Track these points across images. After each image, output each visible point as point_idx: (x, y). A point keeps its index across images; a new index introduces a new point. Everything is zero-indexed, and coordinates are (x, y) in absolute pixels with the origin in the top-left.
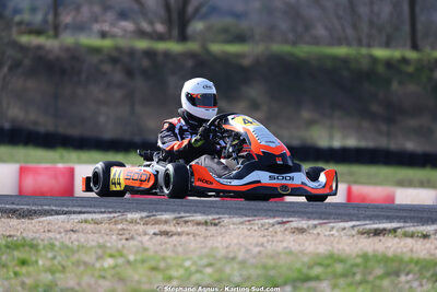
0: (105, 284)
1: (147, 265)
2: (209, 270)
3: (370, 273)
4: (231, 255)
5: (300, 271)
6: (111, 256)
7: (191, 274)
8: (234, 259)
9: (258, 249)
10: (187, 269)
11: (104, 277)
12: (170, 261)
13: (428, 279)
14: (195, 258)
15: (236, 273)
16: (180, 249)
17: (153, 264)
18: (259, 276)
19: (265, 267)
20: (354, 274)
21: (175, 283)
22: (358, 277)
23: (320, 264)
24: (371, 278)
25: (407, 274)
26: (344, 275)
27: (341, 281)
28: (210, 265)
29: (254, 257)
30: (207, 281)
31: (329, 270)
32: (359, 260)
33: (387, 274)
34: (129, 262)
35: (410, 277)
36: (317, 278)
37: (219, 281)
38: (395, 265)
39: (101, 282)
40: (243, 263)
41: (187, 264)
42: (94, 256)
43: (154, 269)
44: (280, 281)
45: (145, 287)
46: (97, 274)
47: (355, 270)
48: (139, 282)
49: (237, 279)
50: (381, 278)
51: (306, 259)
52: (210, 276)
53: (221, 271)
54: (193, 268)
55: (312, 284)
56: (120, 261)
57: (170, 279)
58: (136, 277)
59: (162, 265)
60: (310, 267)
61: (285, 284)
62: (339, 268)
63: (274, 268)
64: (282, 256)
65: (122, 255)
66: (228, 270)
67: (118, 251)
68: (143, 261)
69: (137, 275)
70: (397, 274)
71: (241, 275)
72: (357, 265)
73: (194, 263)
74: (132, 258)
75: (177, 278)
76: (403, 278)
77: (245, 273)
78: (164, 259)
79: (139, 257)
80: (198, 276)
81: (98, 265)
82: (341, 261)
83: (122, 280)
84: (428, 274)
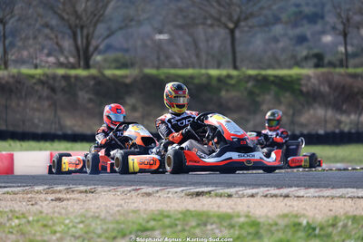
0: (13, 237)
1: (40, 224)
2: (81, 226)
3: (187, 225)
4: (97, 215)
5: (140, 225)
6: (17, 218)
7: (69, 229)
8: (97, 217)
9: (117, 209)
10: (66, 225)
11: (12, 233)
12: (55, 220)
13: (225, 227)
14: (72, 217)
15: (99, 227)
16: (63, 211)
17: (45, 223)
18: (114, 229)
19: (118, 222)
20: (176, 225)
21: (58, 235)
22: (179, 228)
23: (154, 220)
24: (187, 228)
25: (212, 224)
26: (170, 227)
27: (168, 231)
28: (82, 222)
29: (112, 216)
30: (79, 233)
31: (160, 223)
32: (180, 216)
33: (198, 225)
34: (29, 222)
35: (214, 226)
36: (153, 229)
37: (86, 233)
38: (204, 219)
39: (10, 236)
40: (104, 220)
41: (67, 222)
42: (6, 218)
43: (45, 226)
44: (128, 232)
45: (39, 238)
46: (7, 230)
47: (177, 222)
48: (34, 235)
49: (99, 231)
50: (194, 227)
51: (145, 216)
52: (82, 229)
53: (89, 225)
54: (71, 225)
55: (148, 233)
56: (23, 221)
57: (55, 232)
58: (33, 232)
59: (51, 223)
60: (148, 222)
61: (131, 233)
62: (167, 221)
63: (124, 223)
64: (131, 214)
65: (24, 217)
66: (93, 225)
67: (23, 214)
68: (38, 221)
69: (34, 231)
70: (205, 225)
71: (102, 229)
72: (179, 219)
73: (71, 221)
74: (31, 219)
75: (60, 232)
76: (209, 227)
77: (105, 227)
78: (52, 219)
79: (35, 218)
80: (74, 230)
81: (8, 225)
82: (168, 216)
83: (23, 234)
84: (225, 224)
